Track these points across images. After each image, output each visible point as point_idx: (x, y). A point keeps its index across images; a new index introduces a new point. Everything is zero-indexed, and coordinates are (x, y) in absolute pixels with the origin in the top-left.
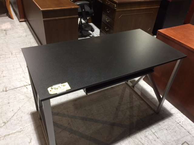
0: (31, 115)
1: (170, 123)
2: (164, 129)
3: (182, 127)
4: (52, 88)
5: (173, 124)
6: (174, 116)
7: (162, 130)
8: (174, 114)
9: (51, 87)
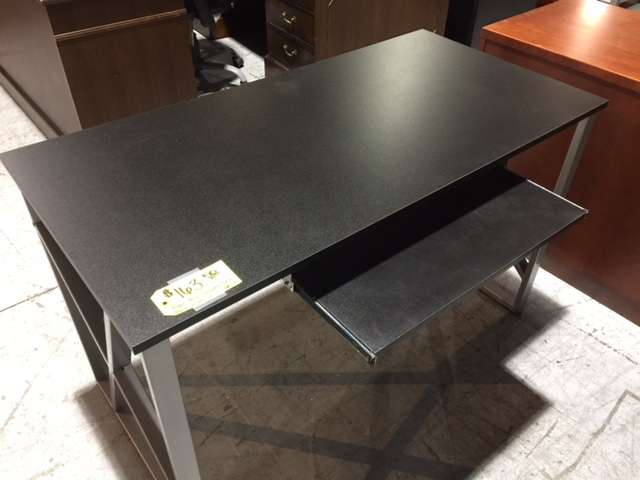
0: (80, 402)
1: (565, 339)
2: (550, 362)
3: (605, 344)
4: (166, 293)
5: (574, 342)
6: (570, 315)
7: (545, 366)
8: (570, 309)
9: (163, 289)
